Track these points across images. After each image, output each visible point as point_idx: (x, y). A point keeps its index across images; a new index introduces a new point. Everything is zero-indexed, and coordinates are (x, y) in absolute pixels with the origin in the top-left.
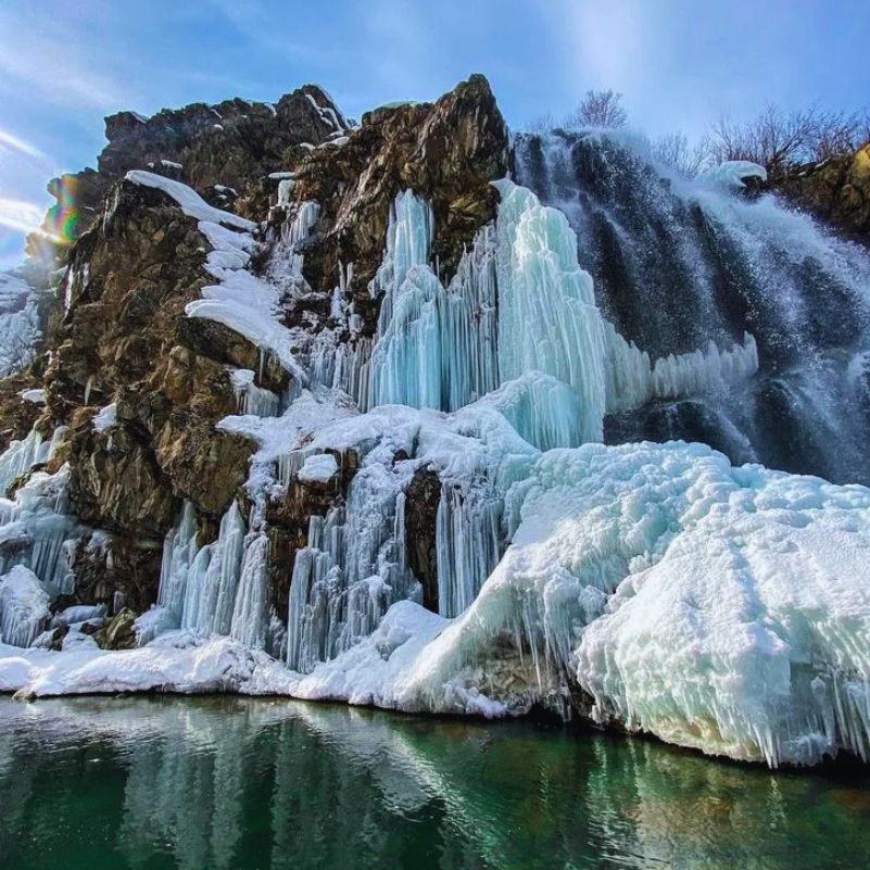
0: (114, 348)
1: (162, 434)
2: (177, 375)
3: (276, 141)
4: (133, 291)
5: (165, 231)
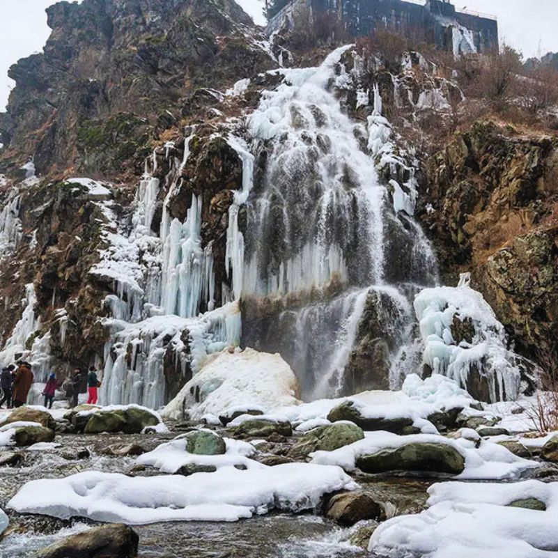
0: (65, 273)
1: (84, 325)
4: (71, 245)
5: (84, 208)
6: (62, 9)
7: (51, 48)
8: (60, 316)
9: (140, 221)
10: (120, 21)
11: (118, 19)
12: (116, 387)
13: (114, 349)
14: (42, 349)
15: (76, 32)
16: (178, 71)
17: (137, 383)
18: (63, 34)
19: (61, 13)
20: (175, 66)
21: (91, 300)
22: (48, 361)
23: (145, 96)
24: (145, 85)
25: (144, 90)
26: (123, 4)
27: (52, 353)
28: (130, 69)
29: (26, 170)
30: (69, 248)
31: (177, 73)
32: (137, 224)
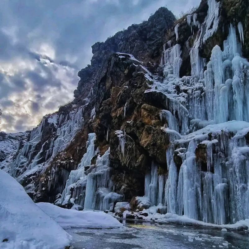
0: (116, 112)
1: (142, 136)
2: (145, 114)
3: (151, 33)
4: (121, 92)
5: (128, 69)
6: (98, 45)
7: (94, 60)
8: (118, 134)
9: (169, 72)
10: (121, 43)
11: (120, 43)
12: (190, 189)
13: (178, 153)
14: (104, 163)
15: (103, 52)
16: (158, 37)
17: (219, 186)
18: (98, 54)
19: (98, 46)
20: (156, 35)
21: (148, 115)
22: (109, 171)
23: (142, 50)
24: (142, 45)
25: (141, 48)
26: (122, 37)
27: (111, 165)
28: (134, 41)
29: (85, 101)
30: (120, 94)
31: (157, 38)
32: (168, 74)
